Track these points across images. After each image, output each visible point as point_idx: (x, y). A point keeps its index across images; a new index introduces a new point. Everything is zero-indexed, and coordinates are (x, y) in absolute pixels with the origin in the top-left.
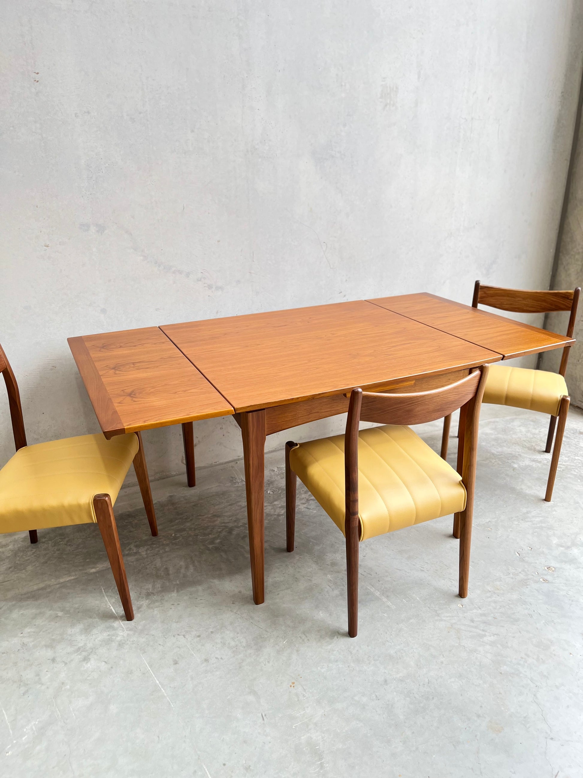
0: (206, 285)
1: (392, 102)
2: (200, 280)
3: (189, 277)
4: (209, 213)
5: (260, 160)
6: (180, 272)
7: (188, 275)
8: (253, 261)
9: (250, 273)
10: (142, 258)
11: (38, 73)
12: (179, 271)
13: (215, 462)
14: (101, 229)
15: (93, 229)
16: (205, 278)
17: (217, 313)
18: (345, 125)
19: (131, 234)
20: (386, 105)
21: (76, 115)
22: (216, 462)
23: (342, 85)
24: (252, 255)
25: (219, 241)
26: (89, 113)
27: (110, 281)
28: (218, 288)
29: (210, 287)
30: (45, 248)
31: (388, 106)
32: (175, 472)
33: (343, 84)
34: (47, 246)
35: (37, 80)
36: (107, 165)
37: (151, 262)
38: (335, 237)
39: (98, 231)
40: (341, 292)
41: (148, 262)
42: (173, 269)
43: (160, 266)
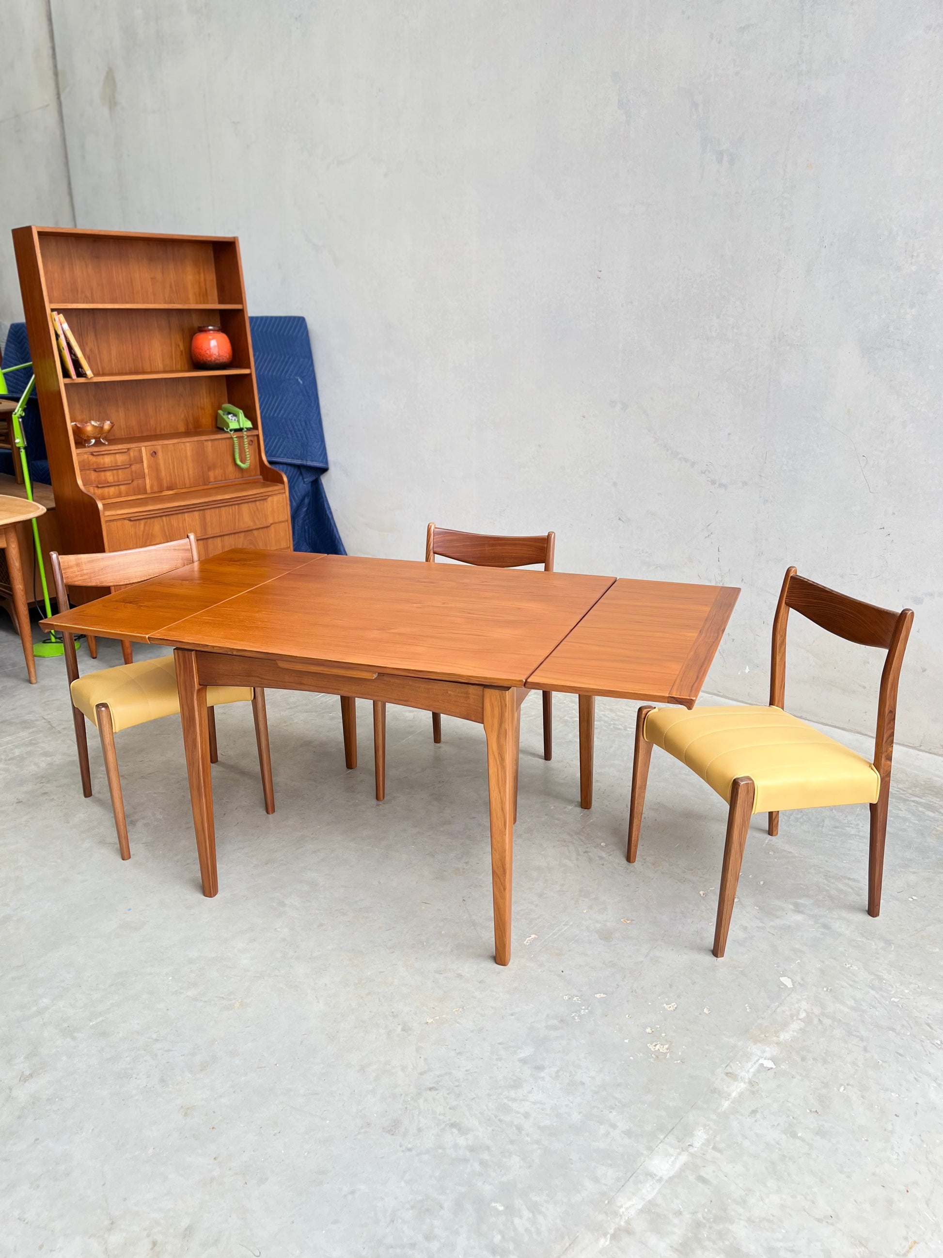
0: (709, 479)
2: (704, 473)
3: (693, 467)
4: (723, 403)
5: (788, 348)
6: (686, 460)
7: (693, 464)
8: (766, 463)
9: (760, 476)
10: (653, 439)
11: (600, 271)
14: (625, 407)
15: (619, 406)
16: (709, 472)
17: (717, 512)
18: (912, 306)
19: (648, 415)
21: (622, 306)
24: (765, 455)
25: (729, 434)
28: (721, 485)
29: (713, 482)
34: (584, 417)
35: (599, 276)
36: (638, 349)
37: (661, 445)
38: (882, 452)
39: (622, 409)
40: (884, 528)
41: (658, 444)
42: (680, 456)
43: (668, 450)
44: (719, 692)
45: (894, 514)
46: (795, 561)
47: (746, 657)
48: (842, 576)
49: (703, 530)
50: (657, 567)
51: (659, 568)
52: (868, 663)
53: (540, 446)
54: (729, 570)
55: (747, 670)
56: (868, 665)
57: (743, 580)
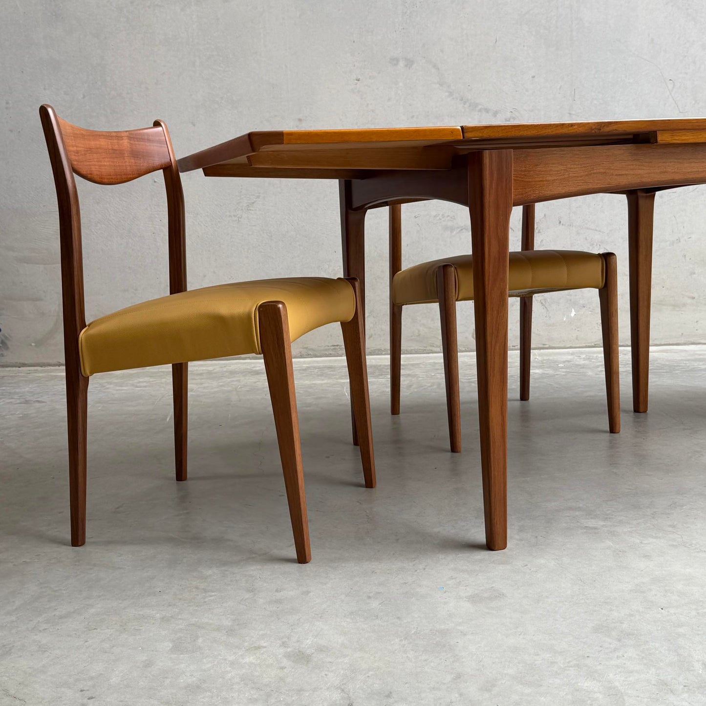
3: (496, 116)
4: (524, 46)
7: (495, 114)
8: (575, 100)
9: (570, 114)
10: (447, 94)
12: (486, 109)
13: (513, 346)
14: (409, 63)
15: (402, 64)
16: (514, 118)
19: (439, 69)
22: (515, 346)
24: (573, 93)
25: (533, 77)
27: (413, 117)
30: (356, 82)
32: (464, 348)
34: (358, 80)
37: (457, 99)
38: (686, 74)
39: (406, 66)
41: (453, 99)
42: (480, 107)
43: (465, 103)
44: (544, 345)
47: (571, 300)
50: (462, 230)
51: (464, 230)
52: (694, 273)
53: (300, 120)
54: (545, 216)
55: (573, 314)
56: (695, 275)
57: (560, 222)
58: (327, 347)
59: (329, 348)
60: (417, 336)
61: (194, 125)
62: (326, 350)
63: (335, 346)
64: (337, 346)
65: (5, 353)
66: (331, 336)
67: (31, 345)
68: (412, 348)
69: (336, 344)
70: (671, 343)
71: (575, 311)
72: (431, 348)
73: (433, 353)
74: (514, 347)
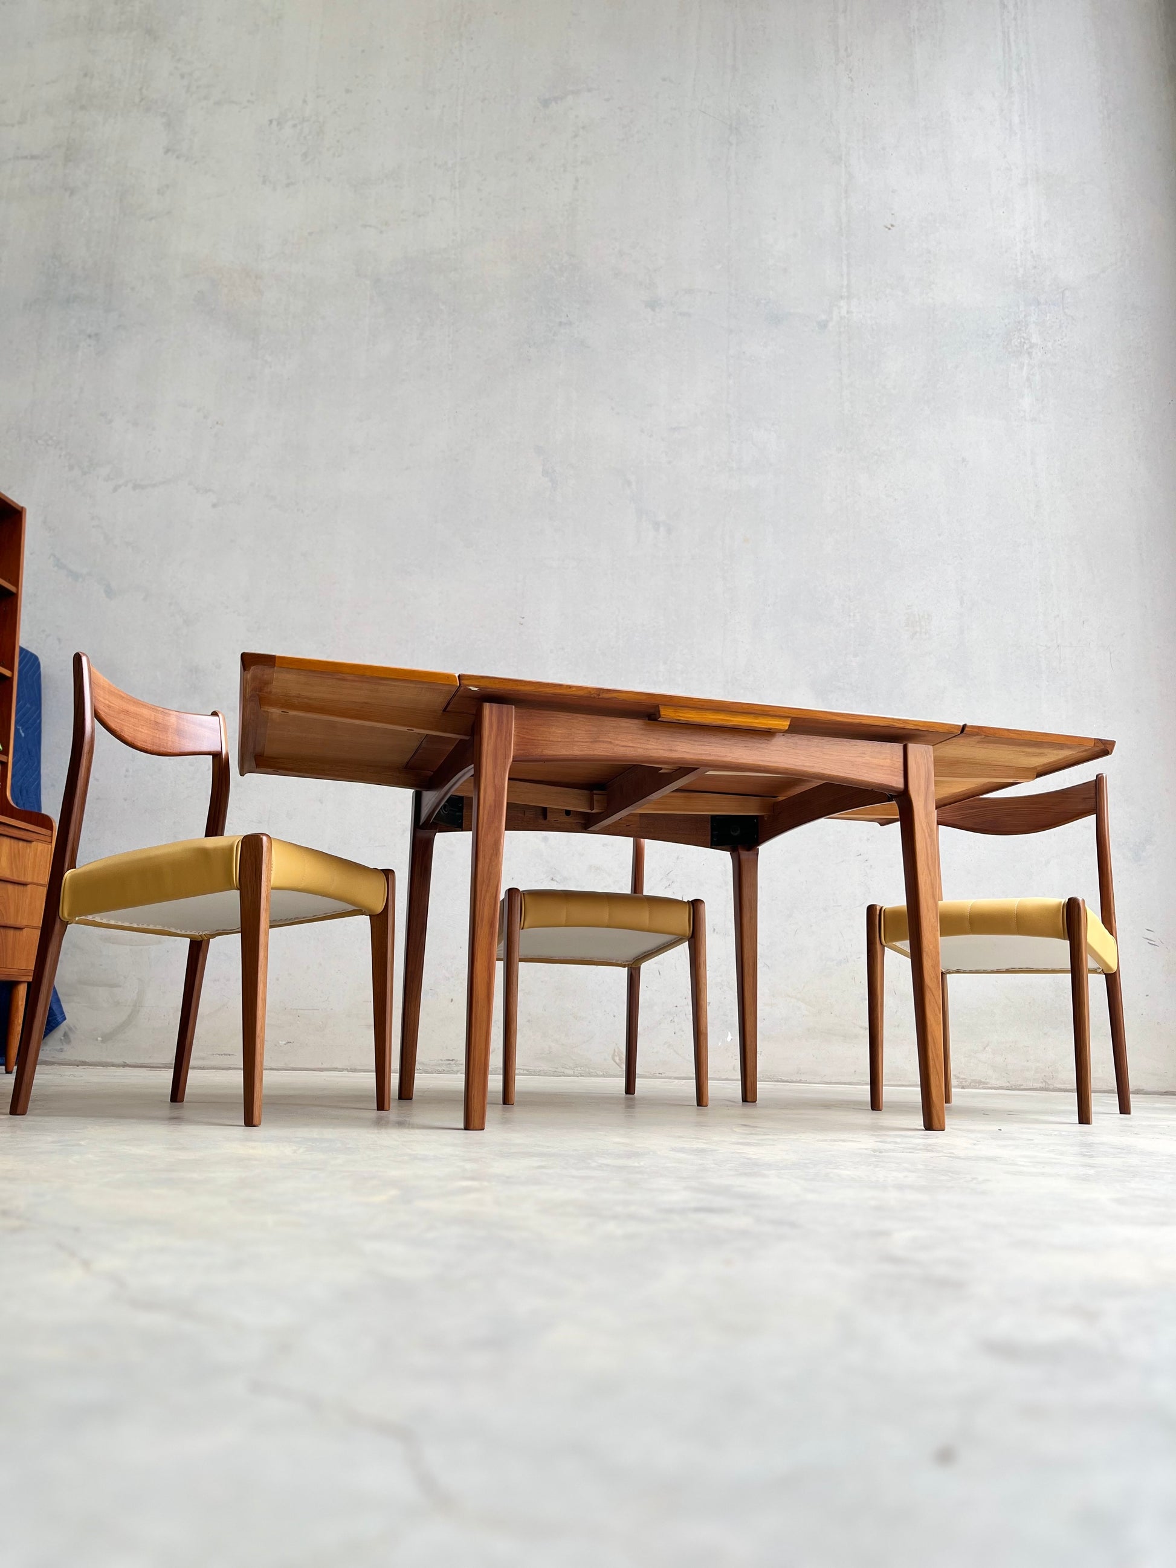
1: (923, 630)
5: (742, 691)
11: (523, 618)
18: (856, 655)
20: (915, 633)
21: (551, 651)
23: (850, 616)
26: (563, 649)
31: (918, 634)
33: (852, 614)
35: (522, 623)
40: (860, 855)
45: (868, 839)
46: (773, 900)
48: (825, 910)
49: (662, 879)
57: (714, 930)
58: (440, 1062)
59: (442, 1062)
60: (548, 1054)
61: (322, 803)
62: (439, 1065)
63: (449, 1060)
64: (453, 1060)
65: (66, 1047)
66: (447, 1048)
67: (97, 1040)
68: (541, 1069)
69: (451, 1059)
70: (843, 1081)
71: (732, 1036)
72: (563, 1070)
73: (565, 1076)
74: (660, 1075)
